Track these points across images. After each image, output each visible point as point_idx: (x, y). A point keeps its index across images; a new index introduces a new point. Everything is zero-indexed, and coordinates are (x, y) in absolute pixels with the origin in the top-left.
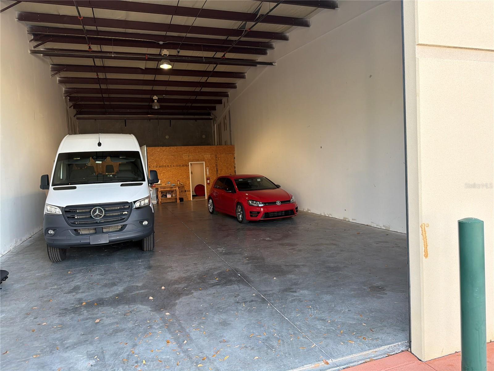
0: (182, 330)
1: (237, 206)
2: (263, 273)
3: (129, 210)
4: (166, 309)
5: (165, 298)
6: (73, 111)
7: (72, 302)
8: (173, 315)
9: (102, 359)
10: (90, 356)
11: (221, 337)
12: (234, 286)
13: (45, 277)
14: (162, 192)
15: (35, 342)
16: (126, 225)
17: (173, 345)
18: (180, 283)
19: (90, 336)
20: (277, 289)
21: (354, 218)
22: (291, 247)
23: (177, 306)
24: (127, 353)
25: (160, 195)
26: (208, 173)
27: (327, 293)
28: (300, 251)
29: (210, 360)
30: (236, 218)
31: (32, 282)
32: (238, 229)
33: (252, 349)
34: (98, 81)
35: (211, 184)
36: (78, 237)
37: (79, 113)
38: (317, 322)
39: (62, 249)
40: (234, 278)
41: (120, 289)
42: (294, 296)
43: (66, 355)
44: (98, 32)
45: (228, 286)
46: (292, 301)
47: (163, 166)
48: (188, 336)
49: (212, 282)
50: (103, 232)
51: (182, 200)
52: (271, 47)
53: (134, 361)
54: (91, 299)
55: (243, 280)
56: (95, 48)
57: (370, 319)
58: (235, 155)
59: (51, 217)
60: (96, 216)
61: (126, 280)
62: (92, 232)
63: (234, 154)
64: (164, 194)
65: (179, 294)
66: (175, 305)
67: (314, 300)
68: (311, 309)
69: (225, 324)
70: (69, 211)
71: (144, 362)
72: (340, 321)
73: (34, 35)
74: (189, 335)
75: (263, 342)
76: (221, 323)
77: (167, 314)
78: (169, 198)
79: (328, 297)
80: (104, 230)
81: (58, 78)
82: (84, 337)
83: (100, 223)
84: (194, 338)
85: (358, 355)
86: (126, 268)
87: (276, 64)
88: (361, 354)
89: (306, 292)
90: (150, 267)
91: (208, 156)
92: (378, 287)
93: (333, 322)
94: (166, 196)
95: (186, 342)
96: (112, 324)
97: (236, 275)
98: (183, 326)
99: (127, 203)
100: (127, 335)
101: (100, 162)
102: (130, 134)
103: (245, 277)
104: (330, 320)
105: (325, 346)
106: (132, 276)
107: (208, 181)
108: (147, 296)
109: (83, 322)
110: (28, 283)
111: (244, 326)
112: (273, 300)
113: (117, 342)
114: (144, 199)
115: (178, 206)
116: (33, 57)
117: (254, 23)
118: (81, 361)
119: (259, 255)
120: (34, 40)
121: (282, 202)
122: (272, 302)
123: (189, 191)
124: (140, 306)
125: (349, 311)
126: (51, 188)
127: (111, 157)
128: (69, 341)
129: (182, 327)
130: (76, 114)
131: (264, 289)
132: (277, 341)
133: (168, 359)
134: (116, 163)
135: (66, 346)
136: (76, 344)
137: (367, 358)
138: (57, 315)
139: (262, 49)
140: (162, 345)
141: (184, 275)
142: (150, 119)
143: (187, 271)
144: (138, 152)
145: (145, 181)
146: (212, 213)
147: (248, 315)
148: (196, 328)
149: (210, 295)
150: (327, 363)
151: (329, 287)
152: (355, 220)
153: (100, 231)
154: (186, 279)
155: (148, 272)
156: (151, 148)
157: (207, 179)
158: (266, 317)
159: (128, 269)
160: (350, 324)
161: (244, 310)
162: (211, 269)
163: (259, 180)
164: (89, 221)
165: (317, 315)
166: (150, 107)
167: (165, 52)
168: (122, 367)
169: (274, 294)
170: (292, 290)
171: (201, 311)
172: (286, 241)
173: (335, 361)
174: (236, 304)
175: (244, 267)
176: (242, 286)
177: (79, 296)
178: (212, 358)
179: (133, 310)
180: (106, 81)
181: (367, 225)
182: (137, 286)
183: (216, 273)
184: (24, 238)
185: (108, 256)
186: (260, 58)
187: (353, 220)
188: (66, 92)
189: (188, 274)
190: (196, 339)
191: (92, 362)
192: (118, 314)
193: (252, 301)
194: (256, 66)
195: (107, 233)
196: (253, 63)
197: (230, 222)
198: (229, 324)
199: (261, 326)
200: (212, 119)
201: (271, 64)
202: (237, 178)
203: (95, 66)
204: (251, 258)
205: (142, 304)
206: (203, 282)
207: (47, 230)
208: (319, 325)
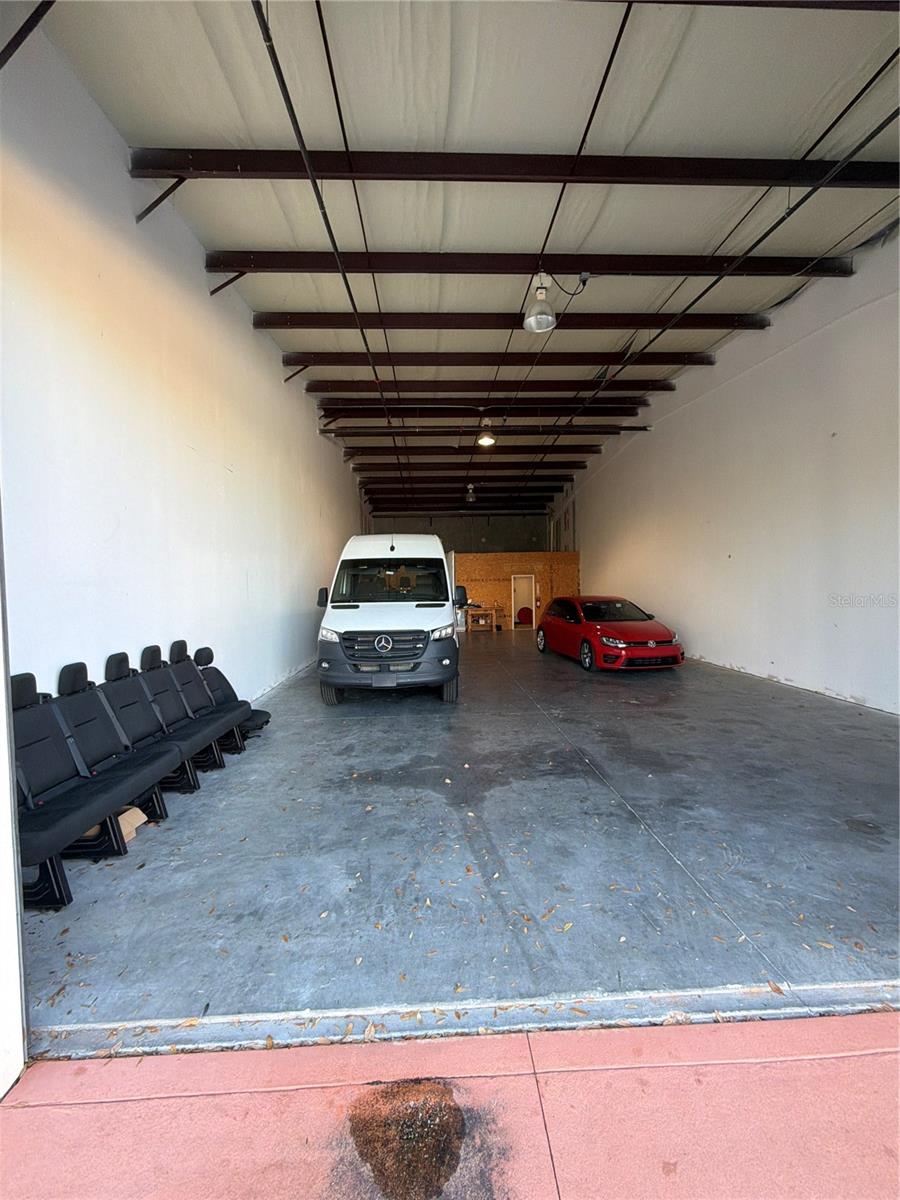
0: (492, 850)
1: (582, 644)
2: (629, 763)
3: (425, 642)
4: (469, 806)
5: (468, 785)
6: (368, 507)
7: (341, 770)
8: (479, 818)
9: (367, 880)
10: (351, 872)
11: (558, 877)
12: (580, 780)
13: (314, 726)
14: (473, 616)
15: (283, 830)
16: (420, 663)
17: (476, 876)
18: (492, 762)
19: (355, 833)
20: (654, 798)
21: (788, 678)
22: (677, 721)
23: (486, 802)
24: (404, 879)
25: (470, 621)
26: (538, 592)
27: (755, 820)
28: (693, 729)
29: (539, 924)
30: (580, 663)
31: (297, 731)
32: (584, 681)
33: (616, 917)
34: (398, 467)
35: (542, 610)
36: (358, 675)
37: (375, 509)
38: (743, 883)
39: (339, 690)
40: (578, 766)
41: (404, 758)
42: (690, 818)
43: (319, 861)
44: (400, 401)
45: (568, 780)
46: (687, 827)
47: (476, 580)
48: (500, 864)
49: (542, 767)
50: (389, 671)
51: (499, 628)
52: (645, 404)
53: (413, 897)
54: (366, 768)
55: (594, 771)
56: (396, 422)
57: (861, 898)
58: (580, 567)
59: (327, 645)
60: (381, 648)
61: (414, 745)
62: (375, 669)
63: (578, 564)
64: (476, 620)
65: (490, 781)
66: (483, 799)
67: (731, 832)
68: (725, 849)
69: (563, 852)
70: (349, 638)
71: (428, 902)
72: (792, 890)
73: (325, 410)
74: (503, 861)
75: (636, 907)
76: (556, 849)
77: (470, 814)
78: (483, 625)
79: (759, 830)
80: (392, 668)
81: (352, 466)
82: (347, 833)
83: (387, 657)
84: (511, 869)
85: (851, 986)
86: (417, 724)
87: (652, 429)
88: (857, 985)
89: (712, 812)
90: (449, 729)
91: (539, 567)
92: (865, 824)
93: (776, 889)
94: (478, 621)
95: (497, 875)
96: (389, 817)
97: (581, 762)
98: (494, 841)
99: (422, 632)
100: (408, 842)
101: (392, 573)
102: (433, 534)
103: (598, 767)
104: (771, 883)
105: (768, 946)
106: (423, 739)
107: (538, 604)
108: (443, 776)
109: (350, 806)
110: (292, 732)
111: (598, 863)
112: (651, 819)
113: (392, 853)
114: (446, 628)
115: (495, 637)
116: (321, 438)
117: (620, 367)
118: (337, 877)
119: (619, 730)
120: (325, 416)
121: (657, 643)
122: (649, 822)
123: (510, 616)
124: (433, 793)
125: (808, 868)
126: (329, 605)
127: (406, 566)
128: (326, 837)
129: (493, 846)
130: (373, 511)
131: (631, 795)
132: (664, 911)
133: (467, 904)
134: (412, 574)
135: (321, 845)
136: (334, 844)
137: (876, 999)
138: (319, 789)
139: (629, 408)
140: (460, 873)
141: (499, 749)
142: (462, 516)
143: (505, 742)
144: (441, 560)
145: (447, 600)
146: (542, 651)
147: (604, 840)
148: (516, 851)
149: (538, 790)
150: (778, 991)
151: (758, 807)
152: (791, 681)
153: (384, 669)
154: (503, 756)
155: (446, 735)
156: (462, 555)
157: (537, 601)
158: (638, 853)
159: (420, 727)
160: (819, 901)
161: (599, 830)
162: (541, 744)
163: (619, 605)
164: (373, 654)
165: (741, 867)
166: (463, 499)
167: (487, 421)
168: (394, 904)
169: (650, 806)
170: (684, 804)
171: (523, 818)
172: (665, 709)
173: (796, 988)
174: (584, 816)
175: (596, 750)
176: (592, 783)
177: (352, 761)
178: (542, 921)
179: (420, 799)
180: (408, 466)
181: (816, 692)
182: (430, 758)
183: (548, 752)
184: (300, 668)
185: (397, 703)
186: (627, 421)
187: (786, 680)
188: (361, 483)
189: (505, 748)
190: (514, 873)
191: (352, 884)
192: (397, 801)
193: (611, 814)
194: (619, 433)
195: (394, 672)
196: (615, 430)
197: (570, 666)
198: (573, 854)
199: (631, 870)
200: (546, 514)
201: (644, 429)
202: (583, 602)
203: (396, 448)
204: (608, 734)
205: (435, 790)
206: (528, 766)
207: (321, 662)
208: (748, 890)
